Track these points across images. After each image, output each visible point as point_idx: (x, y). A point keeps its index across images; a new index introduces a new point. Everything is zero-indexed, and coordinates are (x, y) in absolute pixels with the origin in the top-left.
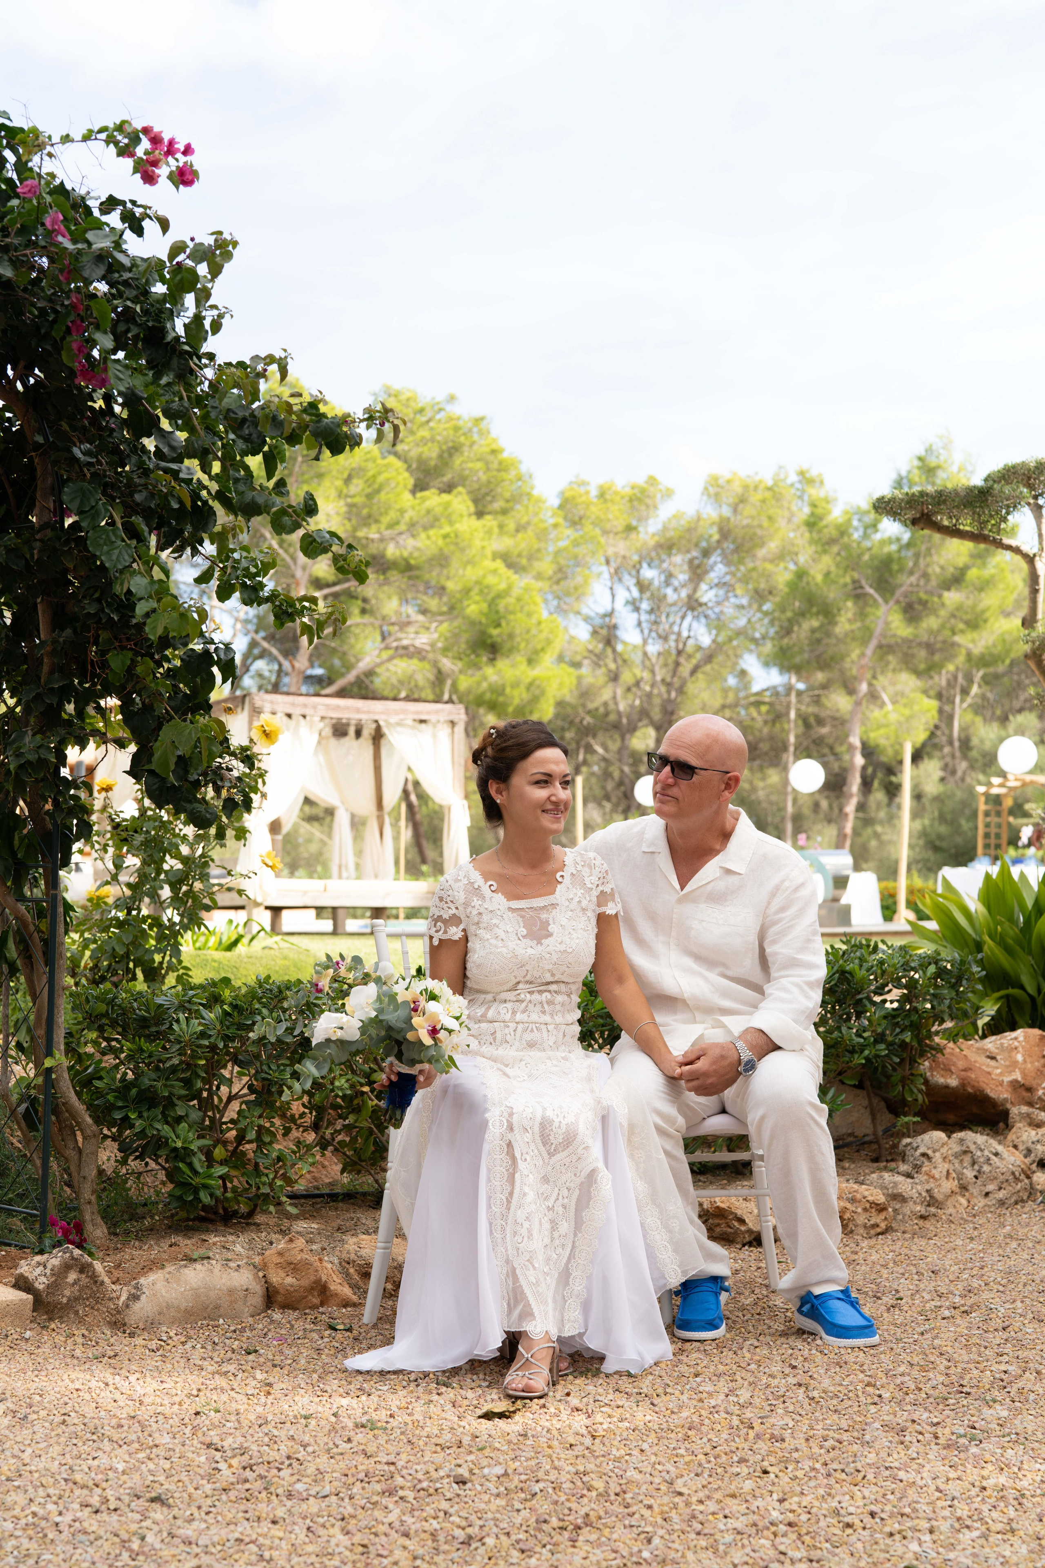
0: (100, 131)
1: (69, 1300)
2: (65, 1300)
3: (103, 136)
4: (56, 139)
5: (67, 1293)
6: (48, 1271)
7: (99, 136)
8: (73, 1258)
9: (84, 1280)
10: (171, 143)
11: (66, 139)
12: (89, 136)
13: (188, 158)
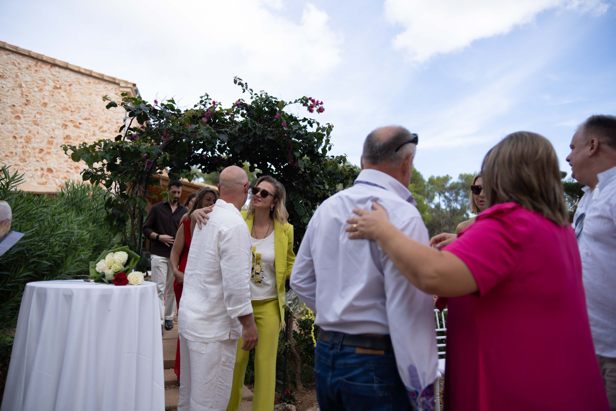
0: (299, 100)
3: (300, 101)
4: (288, 103)
7: (298, 101)
10: (317, 101)
11: (290, 103)
12: (296, 102)
13: (322, 105)
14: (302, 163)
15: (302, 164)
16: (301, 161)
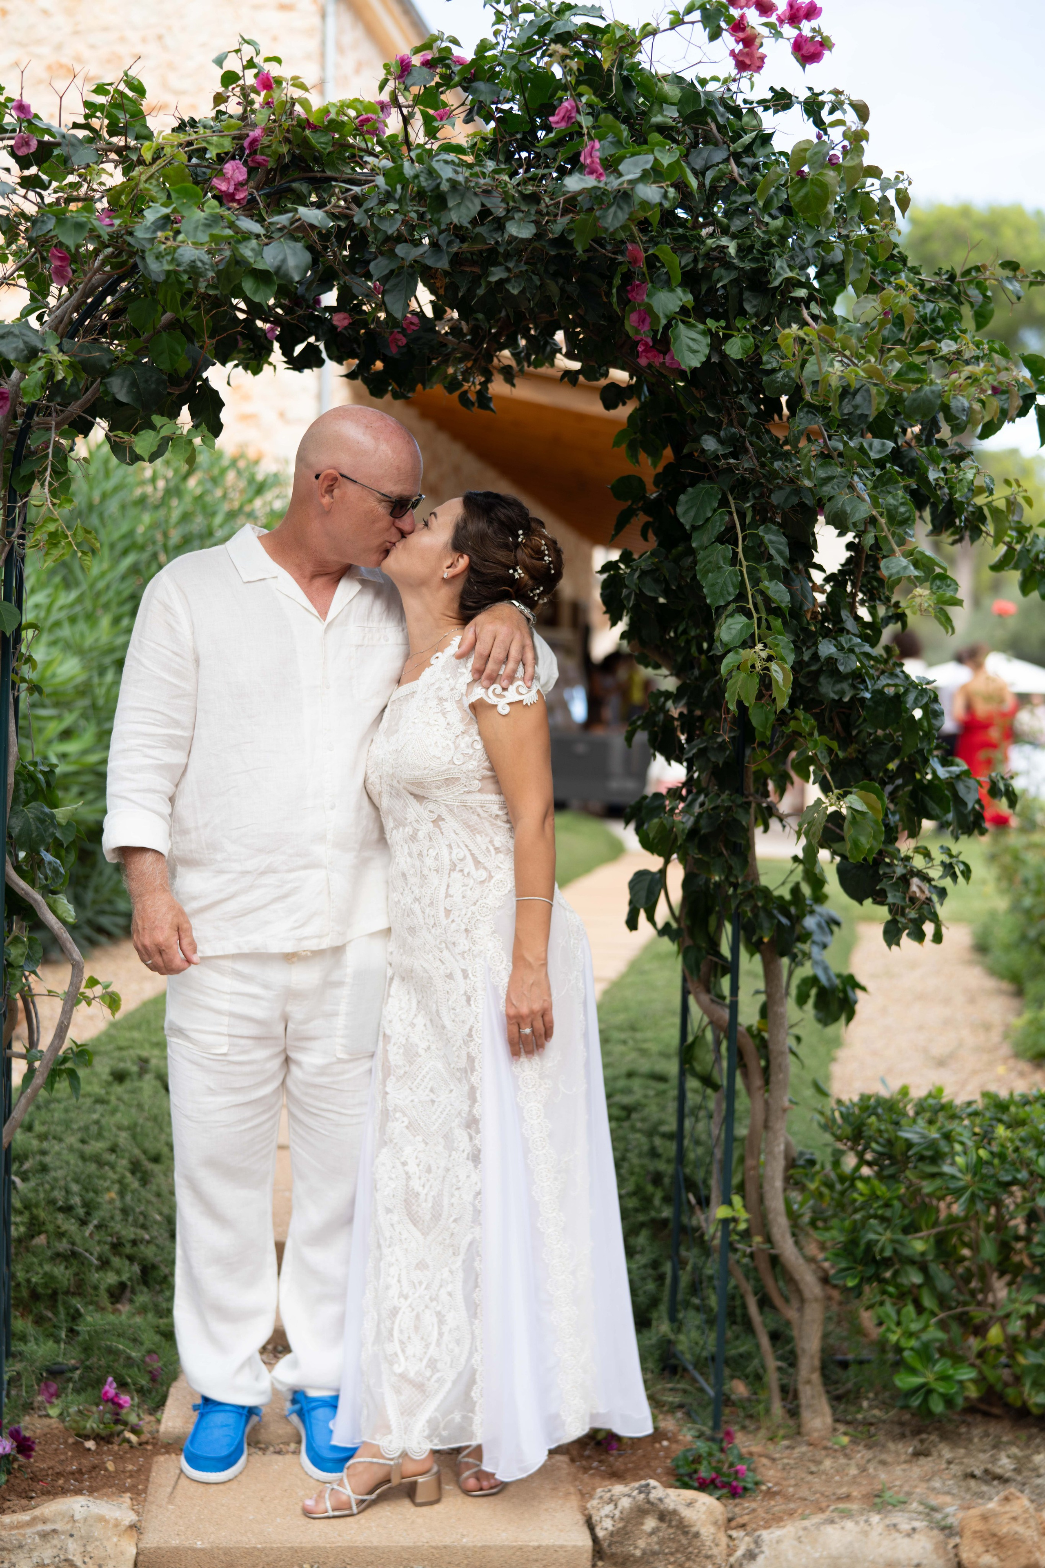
0: (689, 10)
1: (644, 1553)
2: (638, 1553)
4: (645, 31)
5: (641, 1543)
6: (617, 1513)
7: (687, 19)
8: (649, 1502)
9: (666, 1532)
11: (653, 29)
12: (677, 21)
13: (814, 23)
14: (694, 346)
15: (695, 352)
16: (694, 335)
